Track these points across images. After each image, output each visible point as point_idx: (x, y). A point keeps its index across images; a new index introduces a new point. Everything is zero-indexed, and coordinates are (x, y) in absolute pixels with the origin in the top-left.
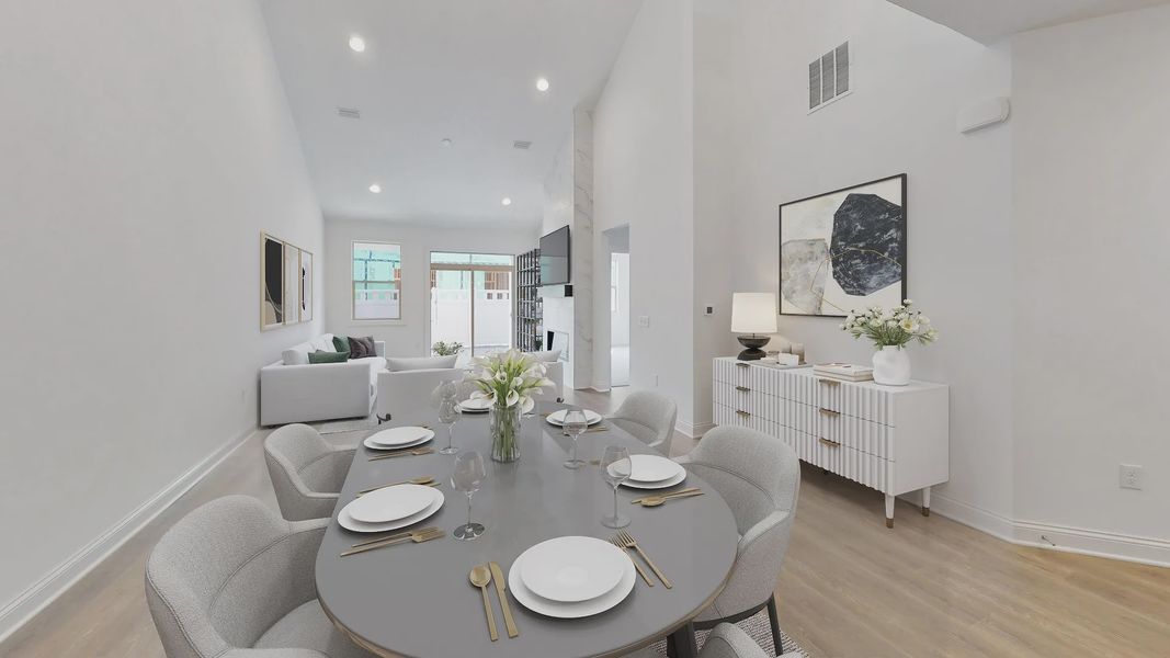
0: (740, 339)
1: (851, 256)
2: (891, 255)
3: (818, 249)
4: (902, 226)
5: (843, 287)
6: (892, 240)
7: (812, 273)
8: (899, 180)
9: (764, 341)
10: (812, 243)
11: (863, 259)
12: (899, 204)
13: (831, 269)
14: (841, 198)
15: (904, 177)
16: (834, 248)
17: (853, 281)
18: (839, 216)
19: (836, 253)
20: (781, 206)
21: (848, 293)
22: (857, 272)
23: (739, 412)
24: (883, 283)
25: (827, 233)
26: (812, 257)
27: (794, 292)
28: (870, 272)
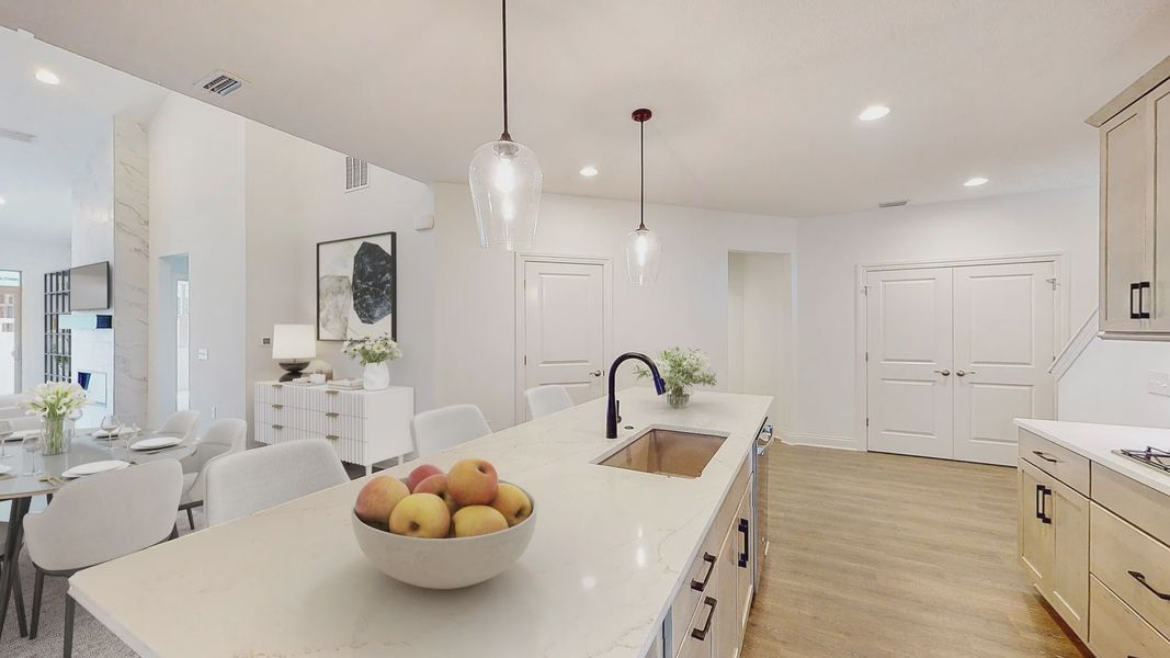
0: (282, 365)
1: (364, 292)
2: (387, 293)
3: (344, 284)
4: (394, 272)
5: (360, 317)
6: (387, 282)
7: (341, 304)
8: (390, 236)
9: (305, 365)
10: (341, 279)
11: (371, 295)
12: (390, 253)
13: (352, 302)
14: (358, 245)
15: (394, 235)
16: (355, 285)
17: (366, 315)
18: (358, 259)
19: (356, 288)
20: (318, 245)
21: (363, 322)
22: (368, 305)
23: (275, 427)
24: (383, 315)
25: (349, 272)
26: (340, 292)
27: (328, 320)
28: (377, 304)
